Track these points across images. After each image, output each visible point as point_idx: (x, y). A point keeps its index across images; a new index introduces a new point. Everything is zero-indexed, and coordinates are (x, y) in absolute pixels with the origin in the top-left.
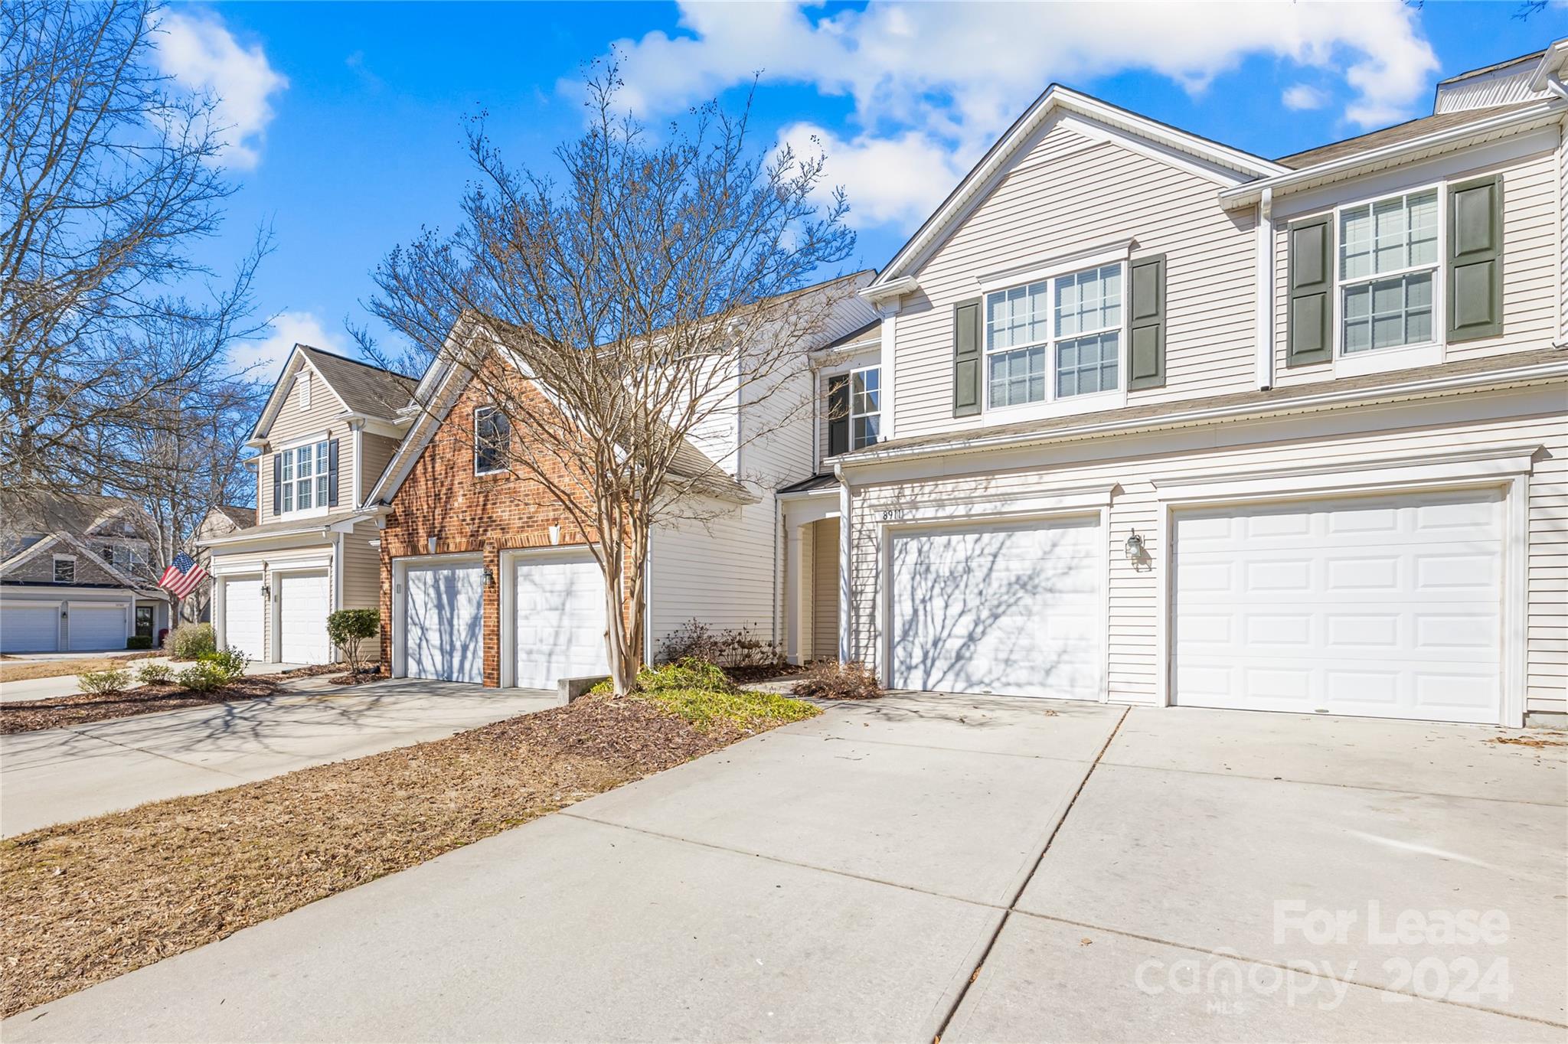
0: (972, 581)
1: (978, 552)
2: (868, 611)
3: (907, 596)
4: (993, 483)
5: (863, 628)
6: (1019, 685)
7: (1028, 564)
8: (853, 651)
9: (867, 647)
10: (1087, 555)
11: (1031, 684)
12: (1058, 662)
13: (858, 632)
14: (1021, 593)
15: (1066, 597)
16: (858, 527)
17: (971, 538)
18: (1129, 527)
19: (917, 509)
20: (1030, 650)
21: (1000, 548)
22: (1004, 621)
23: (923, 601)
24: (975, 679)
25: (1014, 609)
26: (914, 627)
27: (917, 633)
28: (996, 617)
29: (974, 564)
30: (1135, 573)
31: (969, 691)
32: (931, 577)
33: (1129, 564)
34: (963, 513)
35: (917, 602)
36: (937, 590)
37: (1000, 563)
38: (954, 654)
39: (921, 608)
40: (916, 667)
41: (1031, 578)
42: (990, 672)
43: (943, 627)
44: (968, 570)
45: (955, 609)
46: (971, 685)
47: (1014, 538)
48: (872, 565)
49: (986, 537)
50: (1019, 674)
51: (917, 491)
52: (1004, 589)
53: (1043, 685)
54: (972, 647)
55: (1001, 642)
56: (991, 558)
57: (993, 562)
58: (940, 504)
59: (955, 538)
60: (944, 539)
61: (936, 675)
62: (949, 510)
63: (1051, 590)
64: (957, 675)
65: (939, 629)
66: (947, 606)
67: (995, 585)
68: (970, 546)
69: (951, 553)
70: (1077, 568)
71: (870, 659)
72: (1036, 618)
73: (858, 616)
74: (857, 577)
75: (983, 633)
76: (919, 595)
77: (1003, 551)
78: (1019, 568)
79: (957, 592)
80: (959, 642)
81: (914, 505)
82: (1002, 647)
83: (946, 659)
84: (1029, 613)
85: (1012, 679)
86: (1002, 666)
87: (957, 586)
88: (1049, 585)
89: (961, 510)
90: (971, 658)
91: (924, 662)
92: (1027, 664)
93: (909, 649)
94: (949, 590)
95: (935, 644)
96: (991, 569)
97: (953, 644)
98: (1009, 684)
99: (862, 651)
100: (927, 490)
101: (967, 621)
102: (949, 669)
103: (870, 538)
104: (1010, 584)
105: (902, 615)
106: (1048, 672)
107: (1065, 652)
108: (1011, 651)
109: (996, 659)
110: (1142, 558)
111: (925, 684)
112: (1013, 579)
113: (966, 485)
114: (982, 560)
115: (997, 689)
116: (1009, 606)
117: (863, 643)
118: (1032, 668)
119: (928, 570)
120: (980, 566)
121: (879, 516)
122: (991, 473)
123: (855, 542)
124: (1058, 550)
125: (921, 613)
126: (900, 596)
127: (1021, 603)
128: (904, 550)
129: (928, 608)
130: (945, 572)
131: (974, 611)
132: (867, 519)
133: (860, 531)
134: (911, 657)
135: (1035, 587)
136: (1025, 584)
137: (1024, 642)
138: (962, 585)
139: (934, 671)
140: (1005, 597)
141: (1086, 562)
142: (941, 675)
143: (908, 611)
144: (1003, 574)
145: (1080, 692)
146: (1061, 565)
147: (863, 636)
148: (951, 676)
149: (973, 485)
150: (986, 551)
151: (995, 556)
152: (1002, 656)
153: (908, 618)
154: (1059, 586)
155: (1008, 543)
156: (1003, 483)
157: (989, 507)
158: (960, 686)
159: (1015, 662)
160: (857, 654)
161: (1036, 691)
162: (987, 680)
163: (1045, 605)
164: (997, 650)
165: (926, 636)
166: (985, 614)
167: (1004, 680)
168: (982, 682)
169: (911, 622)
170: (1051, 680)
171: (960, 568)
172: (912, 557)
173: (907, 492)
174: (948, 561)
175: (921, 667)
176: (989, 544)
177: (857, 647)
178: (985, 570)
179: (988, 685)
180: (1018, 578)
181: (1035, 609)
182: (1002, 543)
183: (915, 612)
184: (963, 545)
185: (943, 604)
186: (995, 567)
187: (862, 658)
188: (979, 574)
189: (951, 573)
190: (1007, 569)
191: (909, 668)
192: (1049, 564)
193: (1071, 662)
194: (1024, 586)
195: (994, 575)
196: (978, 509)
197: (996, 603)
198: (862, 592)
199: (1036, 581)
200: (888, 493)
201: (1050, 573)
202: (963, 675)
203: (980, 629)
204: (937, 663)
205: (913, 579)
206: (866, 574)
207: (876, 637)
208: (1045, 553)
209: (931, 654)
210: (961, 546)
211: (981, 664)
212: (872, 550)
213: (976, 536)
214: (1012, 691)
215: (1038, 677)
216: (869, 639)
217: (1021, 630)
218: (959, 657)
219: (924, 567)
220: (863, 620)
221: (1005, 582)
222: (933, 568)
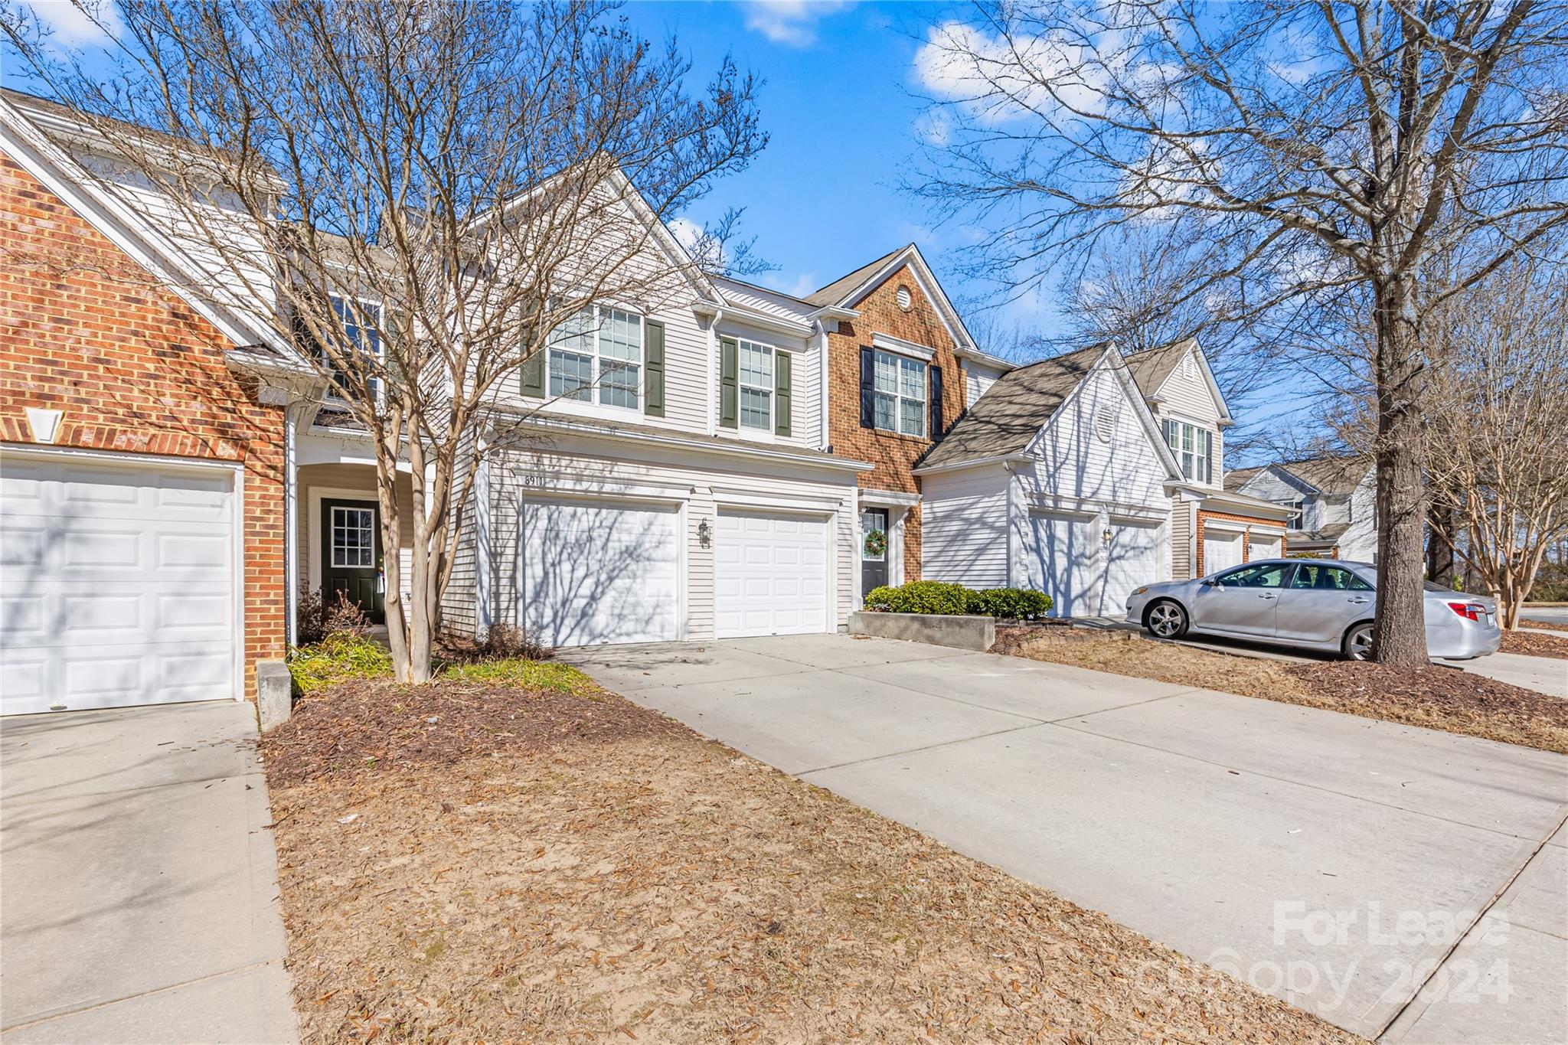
0: (593, 549)
1: (597, 524)
2: (509, 573)
3: (538, 560)
4: (616, 468)
5: (504, 590)
6: (628, 635)
7: (633, 537)
8: (493, 614)
9: (508, 609)
10: (670, 534)
11: (636, 633)
12: (653, 614)
13: (497, 595)
14: (628, 561)
15: (658, 564)
16: (498, 487)
17: (592, 511)
18: (702, 517)
19: (558, 479)
20: (636, 605)
21: (614, 523)
22: (617, 582)
23: (553, 565)
24: (598, 631)
25: (624, 572)
26: (545, 588)
27: (547, 594)
28: (611, 579)
29: (595, 534)
30: (700, 549)
31: (592, 643)
32: (560, 543)
33: (698, 543)
34: (596, 489)
35: (548, 565)
36: (565, 556)
37: (615, 536)
38: (579, 612)
39: (551, 570)
40: (547, 626)
41: (635, 549)
42: (607, 626)
43: (570, 589)
44: (590, 539)
45: (580, 572)
46: (594, 638)
47: (623, 516)
48: (512, 527)
49: (604, 512)
50: (628, 626)
51: (554, 461)
52: (617, 557)
53: (644, 632)
54: (594, 606)
55: (615, 600)
56: (608, 530)
57: (609, 534)
58: (579, 478)
59: (580, 510)
60: (570, 510)
61: (564, 632)
62: (585, 485)
63: (648, 559)
64: (583, 630)
65: (567, 590)
66: (573, 570)
67: (611, 553)
68: (591, 518)
69: (576, 523)
70: (664, 542)
71: (511, 621)
72: (639, 580)
73: (498, 579)
74: (497, 539)
75: (603, 593)
76: (549, 559)
77: (616, 525)
78: (628, 540)
79: (582, 557)
80: (584, 602)
81: (557, 476)
82: (616, 604)
83: (573, 616)
84: (634, 576)
85: (624, 630)
86: (617, 620)
87: (582, 552)
88: (646, 554)
89: (595, 487)
90: (593, 615)
91: (554, 621)
92: (633, 617)
93: (541, 610)
94: (575, 555)
95: (563, 604)
96: (608, 540)
97: (579, 603)
98: (621, 635)
99: (503, 613)
100: (564, 463)
101: (589, 582)
102: (576, 626)
103: (510, 500)
104: (621, 553)
105: (534, 578)
106: (647, 622)
107: (657, 606)
108: (623, 608)
109: (612, 615)
110: (705, 540)
111: (555, 641)
112: (623, 549)
113: (597, 465)
114: (601, 531)
115: (613, 640)
116: (621, 570)
117: (504, 605)
118: (637, 620)
119: (557, 536)
120: (600, 536)
121: (521, 480)
122: (615, 460)
123: (495, 503)
124: (653, 527)
125: (551, 575)
126: (532, 559)
127: (629, 568)
128: (535, 516)
129: (558, 571)
130: (572, 539)
131: (595, 574)
132: (507, 481)
133: (500, 492)
134: (542, 617)
135: (638, 556)
136: (630, 553)
137: (631, 599)
138: (586, 551)
139: (563, 628)
140: (618, 564)
141: (670, 539)
142: (569, 631)
143: (539, 571)
144: (617, 544)
145: (670, 635)
146: (655, 539)
147: (504, 598)
148: (577, 632)
149: (601, 467)
150: (604, 524)
151: (611, 529)
152: (617, 611)
153: (539, 580)
154: (654, 556)
155: (620, 519)
156: (624, 470)
157: (616, 488)
158: (585, 640)
159: (625, 616)
160: (498, 617)
161: (639, 638)
162: (605, 633)
163: (645, 570)
164: (613, 607)
165: (555, 597)
166: (603, 577)
167: (618, 631)
168: (601, 635)
169: (543, 582)
170: (650, 628)
171: (585, 536)
172: (543, 524)
173: (546, 462)
174: (575, 529)
175: (552, 626)
176: (606, 518)
177: (498, 609)
178: (604, 540)
179: (606, 637)
180: (627, 548)
181: (639, 573)
182: (616, 520)
183: (546, 574)
184: (587, 517)
185: (570, 568)
186: (611, 538)
187: (502, 620)
188: (599, 543)
189: (577, 540)
190: (620, 541)
191: (542, 628)
192: (647, 539)
193: (661, 614)
194: (631, 555)
195: (610, 544)
196: (607, 488)
197: (611, 567)
198: (501, 554)
199: (639, 551)
200: (526, 459)
201: (647, 545)
202: (587, 630)
203: (600, 589)
204: (567, 622)
205: (544, 544)
206: (505, 535)
207: (517, 599)
208: (645, 530)
209: (560, 614)
210: (584, 518)
211: (601, 619)
212: (512, 512)
213: (597, 510)
214: (624, 640)
215: (639, 627)
216: (510, 601)
217: (629, 590)
218: (584, 614)
219: (553, 534)
220: (503, 582)
221: (618, 551)
222: (562, 535)
